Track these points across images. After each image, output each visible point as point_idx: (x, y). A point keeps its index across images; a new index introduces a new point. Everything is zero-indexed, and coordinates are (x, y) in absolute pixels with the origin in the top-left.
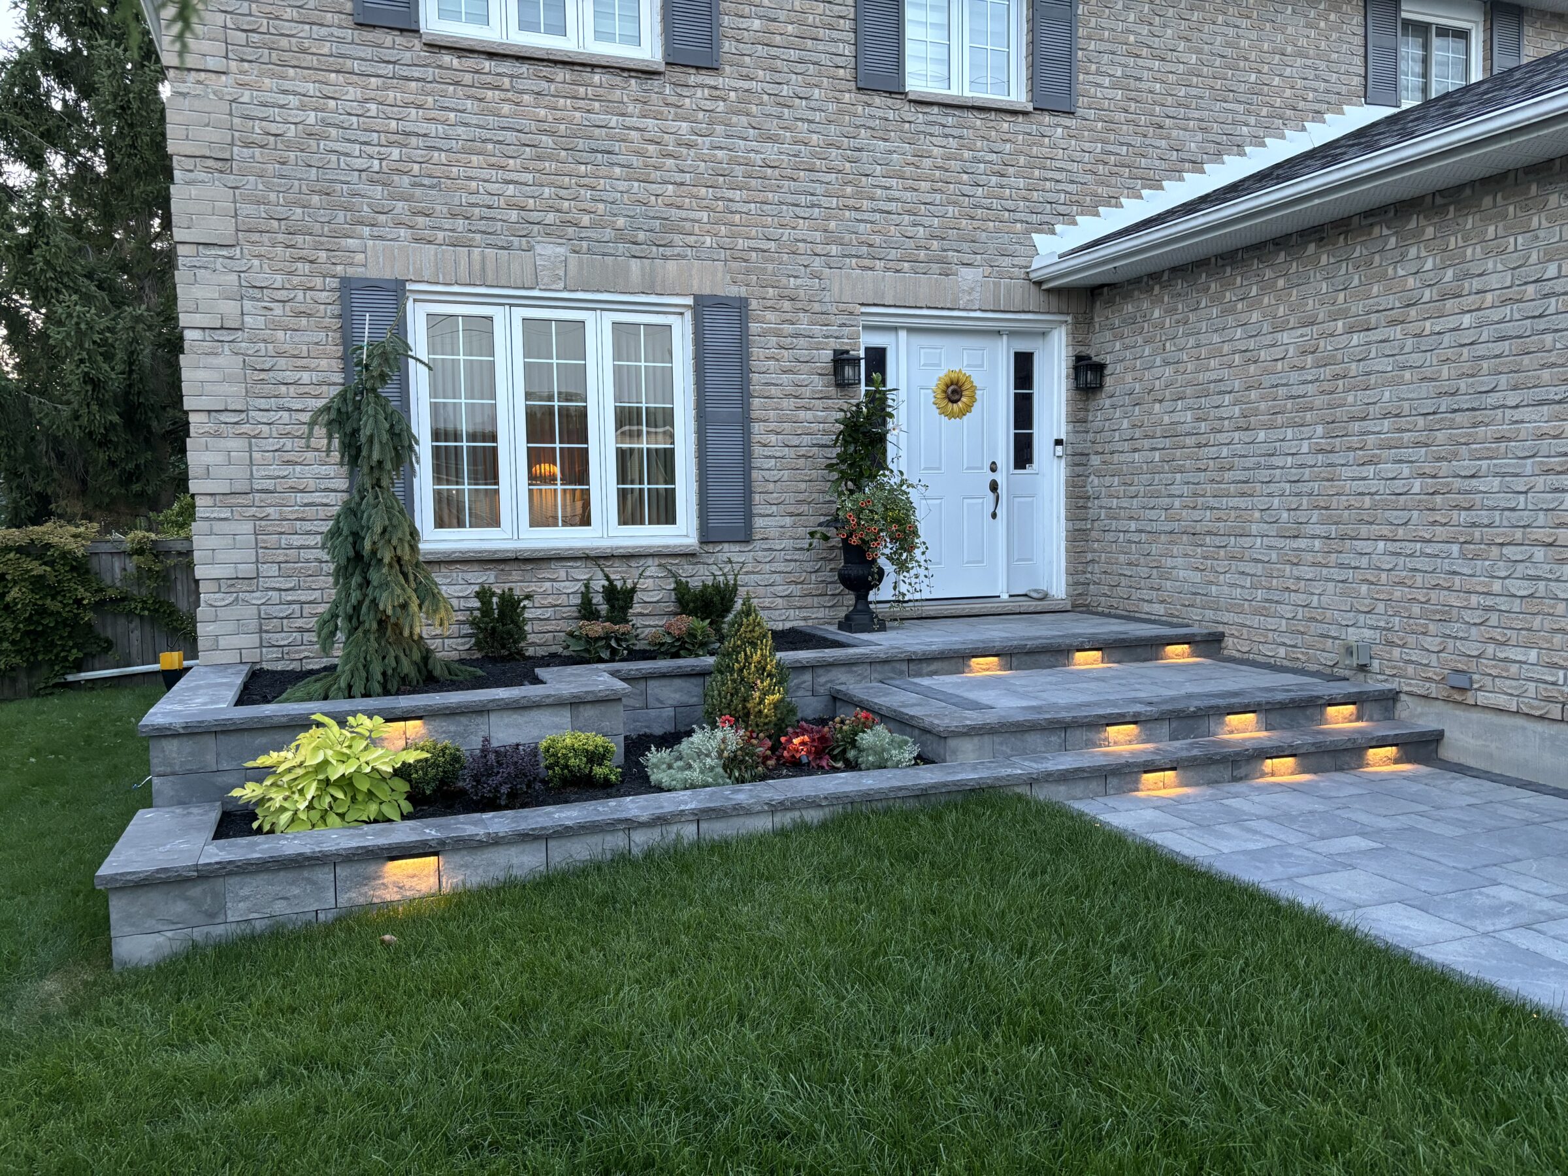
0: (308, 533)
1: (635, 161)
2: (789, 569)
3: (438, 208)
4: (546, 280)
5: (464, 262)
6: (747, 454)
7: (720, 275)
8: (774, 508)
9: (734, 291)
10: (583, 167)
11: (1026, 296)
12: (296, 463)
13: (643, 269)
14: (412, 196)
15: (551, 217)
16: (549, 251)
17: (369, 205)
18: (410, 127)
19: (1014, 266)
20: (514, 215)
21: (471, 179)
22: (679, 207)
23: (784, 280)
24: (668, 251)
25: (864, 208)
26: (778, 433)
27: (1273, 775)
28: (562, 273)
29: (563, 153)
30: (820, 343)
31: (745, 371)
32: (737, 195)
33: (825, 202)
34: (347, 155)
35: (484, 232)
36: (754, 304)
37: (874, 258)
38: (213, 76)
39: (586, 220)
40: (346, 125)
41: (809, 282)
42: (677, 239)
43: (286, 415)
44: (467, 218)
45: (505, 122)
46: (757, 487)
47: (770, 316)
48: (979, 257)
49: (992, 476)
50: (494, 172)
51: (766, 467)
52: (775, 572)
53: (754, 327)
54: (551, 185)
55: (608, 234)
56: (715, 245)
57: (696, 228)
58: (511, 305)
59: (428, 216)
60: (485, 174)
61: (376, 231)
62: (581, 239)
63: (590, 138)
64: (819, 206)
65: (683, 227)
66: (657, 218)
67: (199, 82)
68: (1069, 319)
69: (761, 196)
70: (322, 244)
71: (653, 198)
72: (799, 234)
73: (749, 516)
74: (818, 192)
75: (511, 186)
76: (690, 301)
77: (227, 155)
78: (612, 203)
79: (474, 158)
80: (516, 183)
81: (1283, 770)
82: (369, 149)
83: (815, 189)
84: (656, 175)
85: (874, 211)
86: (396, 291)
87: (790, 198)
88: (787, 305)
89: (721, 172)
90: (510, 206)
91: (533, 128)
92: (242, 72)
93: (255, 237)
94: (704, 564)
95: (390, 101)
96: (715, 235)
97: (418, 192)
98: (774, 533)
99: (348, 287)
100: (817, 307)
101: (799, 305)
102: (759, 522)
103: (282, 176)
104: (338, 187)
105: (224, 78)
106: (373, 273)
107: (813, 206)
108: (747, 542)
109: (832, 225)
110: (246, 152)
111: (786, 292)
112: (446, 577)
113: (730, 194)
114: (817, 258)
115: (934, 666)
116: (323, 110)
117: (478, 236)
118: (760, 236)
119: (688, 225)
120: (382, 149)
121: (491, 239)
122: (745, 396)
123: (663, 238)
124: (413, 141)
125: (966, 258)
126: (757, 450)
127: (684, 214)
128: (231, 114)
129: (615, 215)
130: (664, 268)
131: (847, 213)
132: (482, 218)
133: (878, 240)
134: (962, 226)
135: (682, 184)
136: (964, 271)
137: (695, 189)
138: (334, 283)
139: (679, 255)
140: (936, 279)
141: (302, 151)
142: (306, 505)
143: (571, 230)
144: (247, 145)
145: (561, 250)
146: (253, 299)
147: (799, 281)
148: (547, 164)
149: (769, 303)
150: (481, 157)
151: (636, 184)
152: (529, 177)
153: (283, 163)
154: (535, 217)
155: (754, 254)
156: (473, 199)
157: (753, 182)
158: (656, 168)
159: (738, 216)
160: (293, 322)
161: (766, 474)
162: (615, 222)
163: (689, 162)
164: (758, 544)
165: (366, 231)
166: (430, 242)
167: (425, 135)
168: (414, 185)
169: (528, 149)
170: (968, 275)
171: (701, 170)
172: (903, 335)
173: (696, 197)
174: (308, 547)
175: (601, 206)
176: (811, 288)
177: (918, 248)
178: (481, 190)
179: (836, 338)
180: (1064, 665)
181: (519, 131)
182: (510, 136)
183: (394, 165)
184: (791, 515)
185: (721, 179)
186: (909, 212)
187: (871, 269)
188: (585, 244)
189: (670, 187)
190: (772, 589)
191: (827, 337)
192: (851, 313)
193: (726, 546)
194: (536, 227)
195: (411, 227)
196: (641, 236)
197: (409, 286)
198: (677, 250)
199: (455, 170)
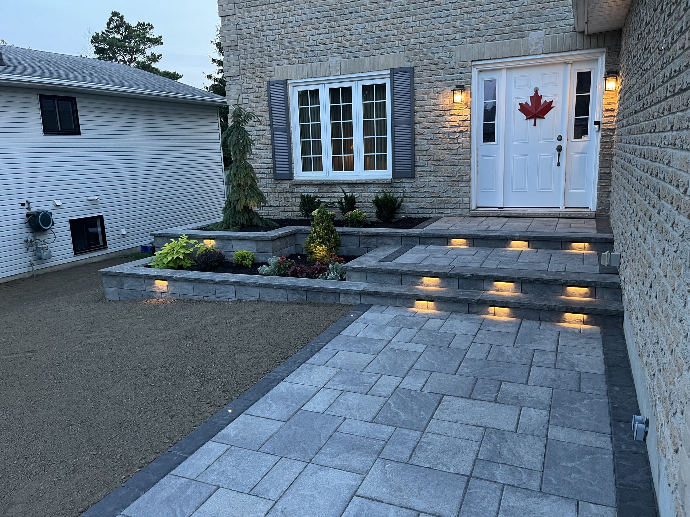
0: (263, 173)
1: (367, 13)
2: (432, 191)
3: (296, 49)
4: (333, 72)
5: (305, 69)
6: (413, 139)
7: (402, 58)
8: (426, 162)
9: (408, 64)
10: (346, 21)
11: (574, 40)
12: (259, 149)
13: (370, 60)
14: (288, 47)
15: (335, 46)
16: (334, 60)
17: (275, 53)
18: (287, 20)
19: (566, 25)
20: (321, 47)
21: (307, 36)
22: (385, 30)
23: (432, 55)
24: (380, 51)
25: (475, 11)
26: (428, 128)
27: (495, 315)
28: (339, 68)
29: (339, 17)
30: (450, 83)
31: (413, 101)
32: (411, 19)
33: (454, 12)
34: (269, 35)
35: (311, 56)
36: (417, 69)
37: (479, 36)
38: (232, 16)
39: (347, 44)
40: (268, 24)
41: (444, 54)
42: (384, 45)
43: (255, 132)
44: (306, 52)
45: (318, 9)
46: (418, 153)
47: (425, 73)
48: (542, 24)
49: (559, 143)
50: (314, 31)
51: (422, 143)
52: (426, 192)
53: (417, 80)
54: (335, 32)
55: (356, 48)
56: (400, 45)
57: (392, 39)
58: (325, 84)
59: (293, 53)
60: (311, 33)
61: (278, 62)
62: (346, 52)
63: (349, 7)
64: (451, 15)
65: (386, 39)
66: (375, 37)
67: (229, 20)
68: (605, 49)
69: (422, 17)
70: (262, 70)
71: (374, 28)
72: (440, 31)
73: (413, 167)
74: (450, 8)
75: (321, 35)
76: (389, 72)
77: (236, 44)
78: (358, 34)
79: (308, 27)
80: (322, 34)
81: (502, 314)
82: (275, 32)
83: (449, 7)
84: (375, 18)
85: (481, 11)
86: (284, 83)
87: (437, 15)
88: (433, 67)
89: (404, 10)
90: (321, 44)
91: (328, 9)
92: (239, 13)
93: (245, 71)
94: (395, 187)
95: (281, 11)
96: (400, 40)
97: (290, 44)
98: (425, 174)
99: (270, 84)
100: (448, 66)
101: (439, 66)
102: (419, 169)
103: (251, 48)
104: (266, 48)
105: (235, 16)
106: (277, 79)
107: (448, 16)
108: (414, 178)
109: (457, 23)
110: (242, 41)
111: (433, 61)
112: (303, 190)
113: (407, 19)
114: (449, 42)
115: (432, 241)
116: (262, 21)
117: (309, 58)
118: (421, 36)
119: (388, 37)
120: (279, 31)
121: (314, 59)
122: (413, 112)
123: (378, 46)
124: (289, 25)
125: (534, 26)
126: (418, 136)
127: (386, 33)
128: (237, 29)
129: (359, 40)
130: (379, 59)
131: (465, 16)
132: (311, 51)
133: (481, 27)
134: (533, 9)
135: (386, 19)
136: (532, 34)
137: (392, 20)
138: (265, 83)
139: (384, 52)
140: (515, 42)
141: (256, 37)
142: (262, 163)
143: (342, 49)
144: (242, 39)
145: (339, 58)
146: (245, 93)
147: (439, 55)
148: (333, 23)
149: (424, 68)
150: (310, 26)
151: (367, 24)
152: (327, 30)
153: (251, 43)
154: (329, 46)
155: (418, 45)
156: (308, 44)
157: (418, 11)
158: (376, 14)
159: (411, 29)
160: (255, 100)
161: (423, 147)
162: (358, 43)
163: (390, 8)
164: (418, 179)
165: (274, 63)
166: (294, 64)
167: (292, 22)
168: (289, 42)
169: (326, 18)
170: (534, 36)
171: (395, 11)
172: (504, 72)
173: (392, 24)
174: (263, 178)
175: (353, 36)
176: (445, 57)
177: (505, 26)
178: (311, 40)
179: (458, 79)
180: (505, 247)
181: (323, 12)
182: (320, 15)
183: (283, 36)
184: (434, 165)
185: (404, 12)
186: (500, 8)
187: (477, 42)
188: (347, 54)
189: (381, 22)
190: (424, 199)
191: (453, 80)
192: (466, 67)
193: (404, 180)
194: (329, 51)
195: (288, 59)
196: (369, 47)
197: (289, 82)
198: (383, 50)
199: (302, 33)
